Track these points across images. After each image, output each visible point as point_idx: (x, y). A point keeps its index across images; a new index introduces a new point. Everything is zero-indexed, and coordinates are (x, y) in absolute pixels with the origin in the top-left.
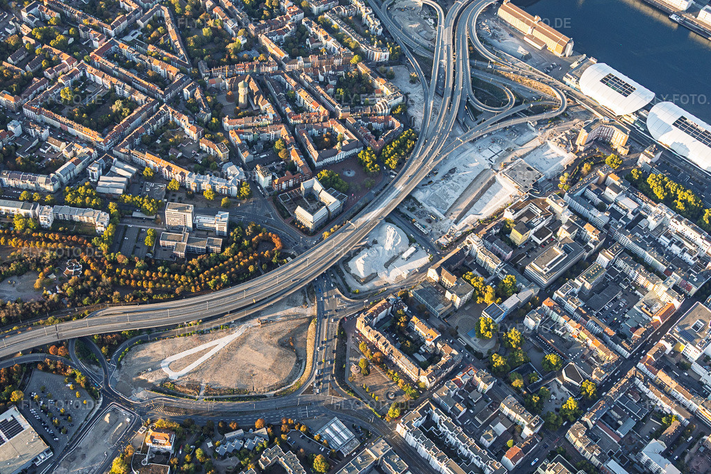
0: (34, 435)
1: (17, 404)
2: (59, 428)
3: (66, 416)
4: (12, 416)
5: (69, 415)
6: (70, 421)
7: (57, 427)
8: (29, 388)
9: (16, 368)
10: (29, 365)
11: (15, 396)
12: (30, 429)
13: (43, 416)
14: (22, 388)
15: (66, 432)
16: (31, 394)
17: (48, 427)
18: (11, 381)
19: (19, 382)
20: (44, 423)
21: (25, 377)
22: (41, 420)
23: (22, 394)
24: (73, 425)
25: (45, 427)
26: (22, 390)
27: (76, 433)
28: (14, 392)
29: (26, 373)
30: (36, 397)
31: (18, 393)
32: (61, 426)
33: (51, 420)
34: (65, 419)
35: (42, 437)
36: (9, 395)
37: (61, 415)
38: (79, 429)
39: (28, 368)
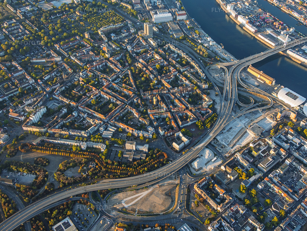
0: (75, 228)
1: (69, 216)
2: (84, 225)
3: (87, 220)
4: (67, 220)
5: (88, 220)
6: (88, 223)
7: (83, 225)
8: (74, 210)
9: (70, 202)
10: (75, 201)
11: (69, 213)
12: (73, 226)
13: (79, 221)
14: (71, 210)
15: (86, 227)
16: (75, 212)
17: (80, 225)
18: (68, 207)
19: (71, 207)
20: (79, 223)
21: (73, 206)
22: (77, 222)
23: (71, 212)
24: (89, 224)
25: (79, 225)
26: (72, 211)
27: (90, 227)
28: (69, 211)
29: (74, 204)
30: (76, 213)
31: (70, 212)
32: (85, 224)
33: (81, 222)
34: (86, 222)
35: (77, 228)
36: (67, 212)
37: (85, 220)
38: (91, 226)
39: (74, 202)
